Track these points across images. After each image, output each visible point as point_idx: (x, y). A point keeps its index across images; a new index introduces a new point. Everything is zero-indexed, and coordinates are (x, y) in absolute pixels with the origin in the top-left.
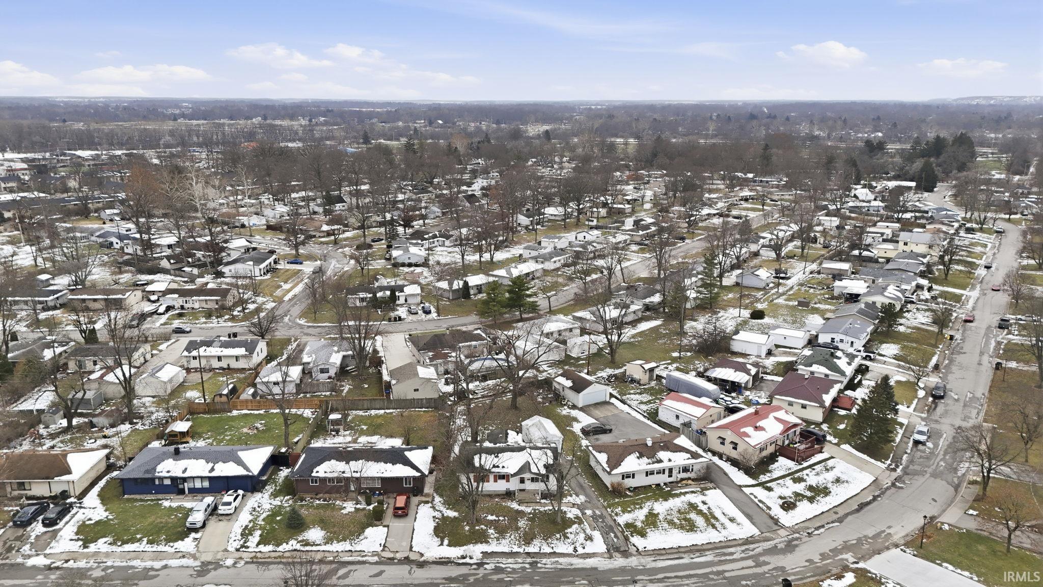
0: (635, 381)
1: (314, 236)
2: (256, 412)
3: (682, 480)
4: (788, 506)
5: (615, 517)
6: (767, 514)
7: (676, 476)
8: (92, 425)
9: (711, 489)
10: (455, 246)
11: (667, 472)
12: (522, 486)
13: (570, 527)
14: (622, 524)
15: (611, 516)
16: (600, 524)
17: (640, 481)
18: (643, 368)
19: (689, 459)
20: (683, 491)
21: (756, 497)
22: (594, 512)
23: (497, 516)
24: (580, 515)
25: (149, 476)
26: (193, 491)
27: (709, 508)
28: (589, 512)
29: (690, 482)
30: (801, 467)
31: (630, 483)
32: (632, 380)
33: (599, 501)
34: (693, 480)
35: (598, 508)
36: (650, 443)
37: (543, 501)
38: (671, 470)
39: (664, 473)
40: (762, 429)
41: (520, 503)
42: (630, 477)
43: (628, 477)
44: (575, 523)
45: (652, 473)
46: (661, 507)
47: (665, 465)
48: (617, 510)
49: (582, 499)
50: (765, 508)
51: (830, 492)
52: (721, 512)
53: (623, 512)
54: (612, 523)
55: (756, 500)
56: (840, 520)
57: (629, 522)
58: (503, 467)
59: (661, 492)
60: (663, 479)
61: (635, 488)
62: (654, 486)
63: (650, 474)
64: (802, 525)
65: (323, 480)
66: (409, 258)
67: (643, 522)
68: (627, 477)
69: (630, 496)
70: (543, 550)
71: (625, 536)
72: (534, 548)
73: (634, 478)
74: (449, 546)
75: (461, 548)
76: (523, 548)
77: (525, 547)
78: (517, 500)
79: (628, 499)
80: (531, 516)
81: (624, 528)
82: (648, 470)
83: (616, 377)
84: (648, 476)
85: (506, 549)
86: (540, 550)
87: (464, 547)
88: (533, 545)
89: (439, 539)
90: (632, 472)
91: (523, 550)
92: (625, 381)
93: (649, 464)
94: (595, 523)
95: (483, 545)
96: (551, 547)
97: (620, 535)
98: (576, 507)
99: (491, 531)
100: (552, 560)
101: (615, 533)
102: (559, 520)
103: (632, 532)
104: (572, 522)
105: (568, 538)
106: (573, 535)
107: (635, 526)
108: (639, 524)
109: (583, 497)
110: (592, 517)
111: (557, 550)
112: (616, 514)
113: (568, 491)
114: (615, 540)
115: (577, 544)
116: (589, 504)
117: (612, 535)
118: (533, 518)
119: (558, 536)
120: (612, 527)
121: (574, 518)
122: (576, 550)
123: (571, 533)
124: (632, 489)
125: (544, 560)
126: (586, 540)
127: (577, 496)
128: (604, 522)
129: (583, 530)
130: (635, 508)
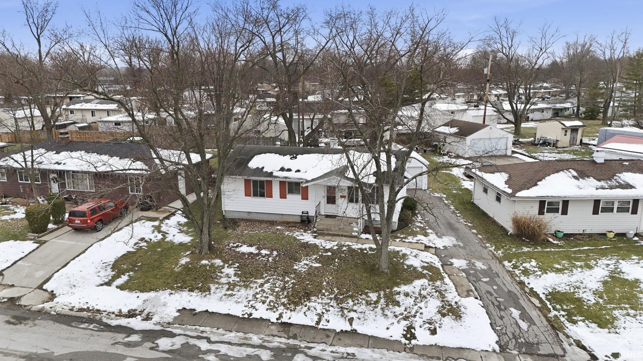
0: (549, 144)
5: (523, 278)
11: (641, 209)
12: (330, 209)
13: (408, 281)
14: (540, 291)
15: (512, 275)
16: (484, 288)
17: (581, 221)
18: (563, 124)
22: (471, 265)
23: (258, 248)
24: (438, 265)
28: (459, 263)
31: (557, 222)
33: (486, 248)
35: (480, 258)
36: (598, 160)
37: (364, 236)
39: (635, 211)
41: (318, 234)
42: (556, 210)
43: (553, 209)
44: (420, 276)
45: (608, 207)
48: (527, 265)
49: (447, 241)
53: (544, 271)
54: (516, 289)
57: (560, 290)
58: (298, 171)
59: (631, 247)
60: (630, 224)
61: (567, 236)
62: (612, 236)
63: (605, 210)
65: (12, 174)
67: (598, 294)
68: (549, 210)
69: (557, 246)
70: (327, 324)
71: (550, 319)
72: (306, 316)
73: (566, 214)
74: (121, 287)
75: (145, 296)
76: (280, 311)
77: (285, 311)
78: (315, 230)
79: (553, 250)
80: (329, 254)
81: (548, 303)
82: (599, 201)
83: (521, 143)
84: (598, 214)
85: (238, 310)
86: (318, 323)
87: (152, 294)
88: (306, 308)
89: (114, 273)
90: (564, 201)
91: (278, 316)
92: (533, 144)
93: (603, 188)
94: (470, 284)
95: (192, 293)
96: (347, 319)
97: (535, 314)
98: (433, 251)
99: (229, 271)
100: (341, 349)
101: (522, 309)
102: (384, 265)
103: (570, 313)
104: (417, 273)
105: (397, 304)
106: (411, 300)
107: (580, 300)
108: (588, 297)
109: (450, 240)
110: (465, 271)
111: (361, 329)
112: (526, 273)
113: (423, 229)
114: (523, 324)
115: (419, 320)
116: (461, 251)
117: (515, 312)
118: (332, 258)
119: (373, 296)
120: (513, 295)
121: (424, 268)
122: (409, 335)
123: (407, 295)
124: (560, 235)
125: (317, 346)
126: (442, 314)
127: (439, 237)
128: (494, 283)
129: (440, 293)
130: (573, 266)
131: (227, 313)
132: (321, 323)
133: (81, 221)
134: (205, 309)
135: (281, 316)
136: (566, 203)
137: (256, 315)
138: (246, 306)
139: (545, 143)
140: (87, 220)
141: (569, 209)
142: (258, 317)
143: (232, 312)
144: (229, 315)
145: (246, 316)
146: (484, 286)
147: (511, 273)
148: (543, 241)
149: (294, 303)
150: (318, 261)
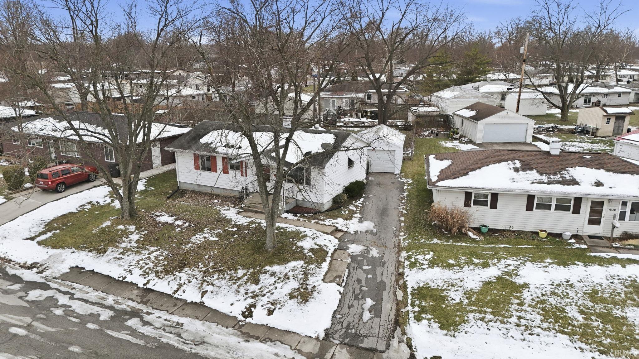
3: (627, 237)
5: (406, 270)
7: (610, 225)
11: (586, 209)
13: (285, 262)
14: (411, 285)
22: (366, 251)
23: (176, 219)
24: (331, 249)
31: (481, 215)
33: (398, 236)
36: (555, 151)
38: (596, 208)
39: (577, 211)
41: (245, 210)
42: (484, 203)
43: (481, 202)
44: (301, 257)
45: (545, 204)
47: (584, 190)
48: (421, 257)
49: (363, 226)
58: (240, 148)
59: (559, 250)
62: (543, 236)
63: (539, 207)
65: (24, 139)
67: (469, 294)
68: (476, 203)
69: (474, 241)
70: (182, 294)
71: (400, 313)
72: (169, 284)
73: (496, 208)
74: (39, 243)
75: (52, 251)
76: (150, 278)
77: (155, 278)
78: (243, 205)
79: (464, 244)
80: (235, 229)
81: (410, 297)
82: (534, 196)
83: (560, 130)
84: (532, 210)
85: (115, 271)
86: (175, 292)
87: (59, 251)
88: (173, 278)
89: (44, 229)
90: (493, 194)
91: (145, 282)
92: (572, 132)
93: (540, 182)
94: (347, 270)
95: (90, 254)
96: (201, 292)
97: (388, 307)
98: (339, 235)
99: (135, 237)
100: (175, 319)
101: (378, 300)
102: (269, 244)
103: (423, 310)
104: (300, 255)
105: (257, 282)
106: (273, 280)
107: (443, 298)
108: (456, 296)
109: (368, 225)
110: (353, 257)
111: (209, 302)
112: (412, 265)
113: (352, 212)
114: (367, 316)
115: (265, 300)
116: (369, 237)
117: (369, 302)
118: (233, 233)
119: (240, 273)
120: (382, 286)
121: (311, 250)
122: (248, 313)
123: (273, 274)
124: (485, 230)
125: (157, 313)
126: (292, 296)
127: (361, 221)
128: (373, 271)
129: (306, 276)
130: (469, 263)
131: (107, 274)
132: (177, 293)
133: (44, 182)
134: (92, 269)
135: (148, 282)
136: (495, 196)
137: (128, 279)
138: (125, 270)
139: (584, 131)
140: (48, 182)
141: (498, 203)
142: (130, 281)
143: (111, 275)
144: (108, 276)
145: (121, 279)
146: (359, 274)
147: (399, 264)
148: (462, 235)
149: (167, 272)
150: (218, 235)
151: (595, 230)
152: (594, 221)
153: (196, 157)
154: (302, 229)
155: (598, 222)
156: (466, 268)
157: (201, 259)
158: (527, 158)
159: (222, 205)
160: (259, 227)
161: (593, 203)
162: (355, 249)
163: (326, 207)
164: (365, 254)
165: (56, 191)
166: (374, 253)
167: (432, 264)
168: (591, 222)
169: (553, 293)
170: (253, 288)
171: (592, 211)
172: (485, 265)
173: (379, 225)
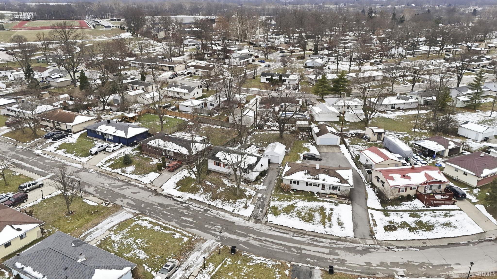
0: (367, 139)
1: (285, 52)
2: (171, 117)
3: (331, 194)
4: (391, 228)
5: (271, 202)
6: (371, 228)
7: (327, 191)
8: (111, 110)
9: (346, 203)
10: (348, 62)
11: (321, 186)
13: (241, 199)
17: (302, 187)
18: (373, 131)
19: (338, 182)
20: (325, 199)
21: (372, 217)
23: (211, 183)
24: (253, 195)
25: (94, 129)
26: (109, 140)
27: (332, 213)
29: (335, 196)
30: (427, 208)
31: (294, 186)
32: (365, 138)
33: (271, 191)
34: (338, 196)
35: (267, 194)
36: (318, 168)
38: (323, 186)
39: (318, 186)
40: (409, 178)
43: (294, 183)
45: (311, 185)
46: (301, 204)
47: (320, 182)
48: (276, 198)
49: (263, 188)
50: (372, 224)
51: (433, 229)
52: (337, 217)
54: (266, 204)
55: (371, 218)
56: (421, 248)
57: (276, 206)
58: (228, 160)
59: (311, 196)
60: (316, 190)
61: (297, 190)
62: (309, 192)
63: (309, 185)
64: (389, 242)
65: (152, 147)
66: (313, 64)
67: (283, 208)
69: (291, 194)
70: (218, 206)
71: (267, 212)
72: (214, 203)
73: (298, 185)
74: (178, 190)
76: (209, 201)
77: (211, 201)
78: (229, 179)
79: (288, 194)
81: (270, 208)
82: (308, 182)
84: (307, 186)
85: (201, 200)
86: (216, 205)
87: (184, 193)
89: (177, 186)
90: (298, 181)
93: (310, 179)
94: (257, 201)
95: (192, 194)
96: (222, 205)
97: (265, 211)
98: (256, 190)
99: (202, 189)
100: (218, 212)
101: (263, 209)
102: (238, 193)
103: (272, 212)
104: (245, 197)
105: (235, 204)
106: (239, 203)
107: (277, 209)
108: (280, 209)
109: (265, 187)
110: (259, 198)
111: (224, 208)
112: (273, 200)
113: (261, 182)
114: (259, 212)
115: (237, 208)
116: (264, 191)
117: (261, 209)
118: (228, 189)
119: (231, 201)
120: (264, 206)
121: (248, 195)
122: (233, 211)
123: (239, 202)
124: (295, 190)
125: (213, 210)
126: (243, 208)
127: (263, 186)
128: (263, 202)
129: (247, 202)
130: (287, 200)
133: (170, 169)
134: (194, 198)
135: (209, 203)
138: (203, 199)
141: (299, 183)
142: (204, 202)
144: (199, 201)
146: (259, 202)
147: (270, 200)
148: (288, 192)
149: (213, 200)
150: (224, 190)
151: (323, 192)
152: (323, 189)
153: (214, 162)
154: (246, 188)
155: (324, 190)
156: (285, 202)
157: (221, 197)
158: (310, 170)
159: (223, 178)
160: (235, 187)
161: (323, 185)
162: (260, 195)
163: (253, 180)
164: (262, 197)
165: (173, 171)
166: (264, 196)
167: (278, 200)
168: (322, 189)
169: (302, 209)
170: (234, 205)
171: (322, 187)
172: (290, 201)
173: (268, 187)
